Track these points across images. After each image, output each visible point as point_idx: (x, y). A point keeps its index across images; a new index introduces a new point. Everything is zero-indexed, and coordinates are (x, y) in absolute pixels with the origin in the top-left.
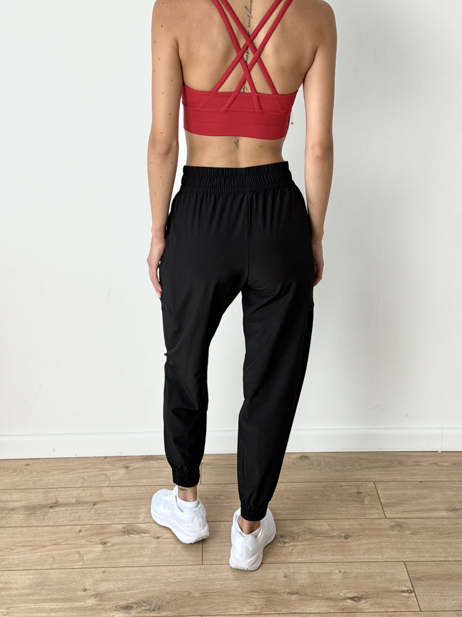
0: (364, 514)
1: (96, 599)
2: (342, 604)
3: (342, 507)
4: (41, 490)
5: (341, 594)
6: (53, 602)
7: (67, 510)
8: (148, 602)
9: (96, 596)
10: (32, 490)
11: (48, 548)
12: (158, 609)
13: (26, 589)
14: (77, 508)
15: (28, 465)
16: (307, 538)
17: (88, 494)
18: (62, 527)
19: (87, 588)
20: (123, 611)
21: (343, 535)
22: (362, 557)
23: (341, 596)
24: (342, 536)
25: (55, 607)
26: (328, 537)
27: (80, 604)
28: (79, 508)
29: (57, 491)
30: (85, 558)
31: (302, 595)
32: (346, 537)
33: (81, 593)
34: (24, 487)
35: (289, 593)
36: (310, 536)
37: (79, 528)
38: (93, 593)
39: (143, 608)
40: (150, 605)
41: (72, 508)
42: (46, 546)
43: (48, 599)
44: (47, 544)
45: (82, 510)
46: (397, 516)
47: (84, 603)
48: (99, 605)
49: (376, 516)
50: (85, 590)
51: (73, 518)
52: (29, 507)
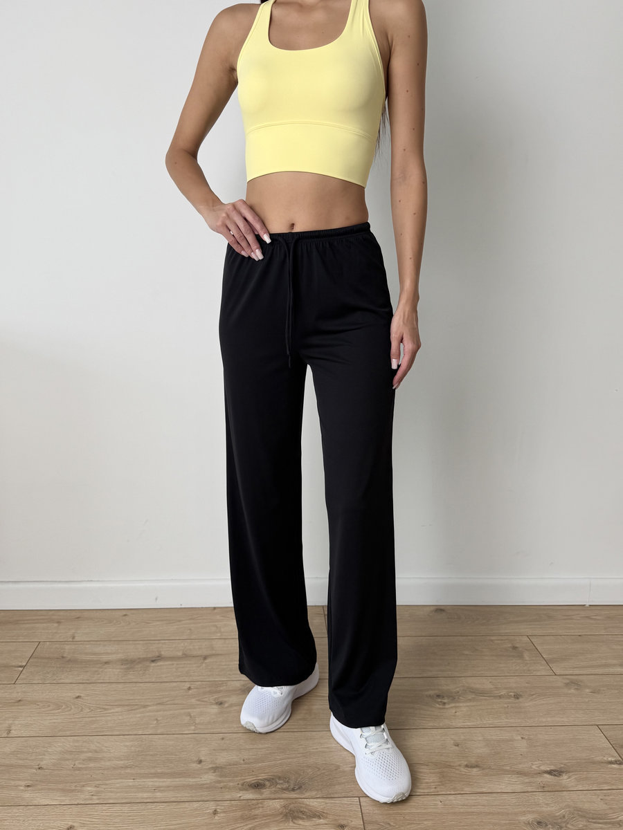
0: (529, 670)
1: (214, 774)
2: (539, 779)
3: (500, 663)
4: (141, 642)
5: (534, 767)
6: (158, 777)
7: (173, 664)
8: (284, 778)
9: (215, 769)
10: (131, 642)
11: (150, 708)
12: (299, 788)
13: (122, 760)
14: (183, 662)
15: (125, 615)
16: (470, 698)
17: (197, 647)
18: (167, 684)
19: (203, 758)
20: (253, 790)
21: (512, 694)
22: (544, 720)
23: (535, 770)
24: (511, 696)
25: (161, 784)
26: (495, 697)
27: (194, 780)
28: (186, 662)
29: (159, 643)
30: (198, 721)
31: (483, 769)
32: (517, 697)
33: (195, 766)
34: (120, 639)
35: (467, 766)
36: (473, 696)
37: (187, 685)
38: (210, 766)
39: (278, 786)
40: (288, 782)
41: (179, 662)
42: (148, 706)
43: (151, 774)
44: (149, 704)
45: (190, 664)
46: (567, 672)
47: (199, 779)
48: (220, 782)
49: (543, 673)
50: (200, 762)
51: (179, 674)
52: (127, 660)
